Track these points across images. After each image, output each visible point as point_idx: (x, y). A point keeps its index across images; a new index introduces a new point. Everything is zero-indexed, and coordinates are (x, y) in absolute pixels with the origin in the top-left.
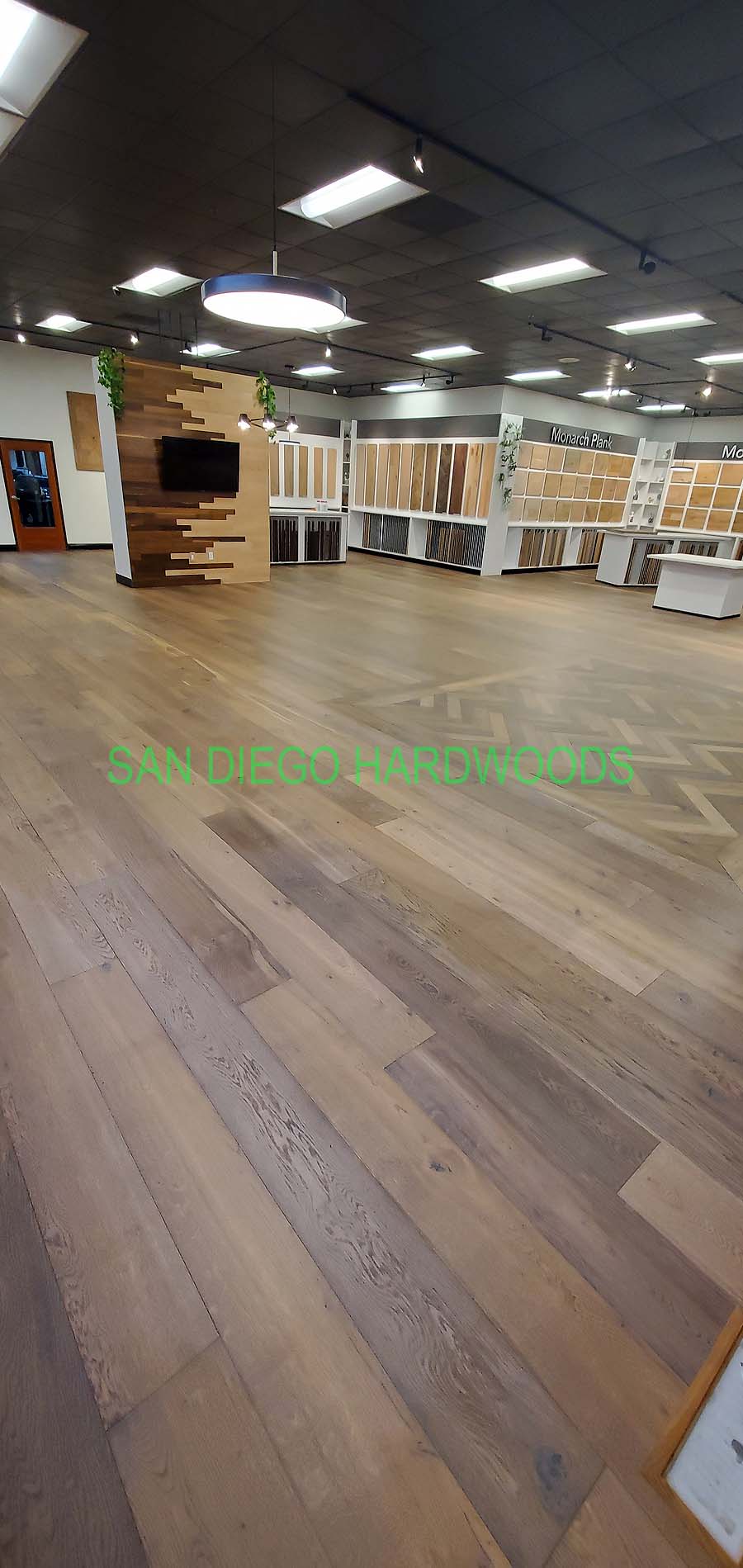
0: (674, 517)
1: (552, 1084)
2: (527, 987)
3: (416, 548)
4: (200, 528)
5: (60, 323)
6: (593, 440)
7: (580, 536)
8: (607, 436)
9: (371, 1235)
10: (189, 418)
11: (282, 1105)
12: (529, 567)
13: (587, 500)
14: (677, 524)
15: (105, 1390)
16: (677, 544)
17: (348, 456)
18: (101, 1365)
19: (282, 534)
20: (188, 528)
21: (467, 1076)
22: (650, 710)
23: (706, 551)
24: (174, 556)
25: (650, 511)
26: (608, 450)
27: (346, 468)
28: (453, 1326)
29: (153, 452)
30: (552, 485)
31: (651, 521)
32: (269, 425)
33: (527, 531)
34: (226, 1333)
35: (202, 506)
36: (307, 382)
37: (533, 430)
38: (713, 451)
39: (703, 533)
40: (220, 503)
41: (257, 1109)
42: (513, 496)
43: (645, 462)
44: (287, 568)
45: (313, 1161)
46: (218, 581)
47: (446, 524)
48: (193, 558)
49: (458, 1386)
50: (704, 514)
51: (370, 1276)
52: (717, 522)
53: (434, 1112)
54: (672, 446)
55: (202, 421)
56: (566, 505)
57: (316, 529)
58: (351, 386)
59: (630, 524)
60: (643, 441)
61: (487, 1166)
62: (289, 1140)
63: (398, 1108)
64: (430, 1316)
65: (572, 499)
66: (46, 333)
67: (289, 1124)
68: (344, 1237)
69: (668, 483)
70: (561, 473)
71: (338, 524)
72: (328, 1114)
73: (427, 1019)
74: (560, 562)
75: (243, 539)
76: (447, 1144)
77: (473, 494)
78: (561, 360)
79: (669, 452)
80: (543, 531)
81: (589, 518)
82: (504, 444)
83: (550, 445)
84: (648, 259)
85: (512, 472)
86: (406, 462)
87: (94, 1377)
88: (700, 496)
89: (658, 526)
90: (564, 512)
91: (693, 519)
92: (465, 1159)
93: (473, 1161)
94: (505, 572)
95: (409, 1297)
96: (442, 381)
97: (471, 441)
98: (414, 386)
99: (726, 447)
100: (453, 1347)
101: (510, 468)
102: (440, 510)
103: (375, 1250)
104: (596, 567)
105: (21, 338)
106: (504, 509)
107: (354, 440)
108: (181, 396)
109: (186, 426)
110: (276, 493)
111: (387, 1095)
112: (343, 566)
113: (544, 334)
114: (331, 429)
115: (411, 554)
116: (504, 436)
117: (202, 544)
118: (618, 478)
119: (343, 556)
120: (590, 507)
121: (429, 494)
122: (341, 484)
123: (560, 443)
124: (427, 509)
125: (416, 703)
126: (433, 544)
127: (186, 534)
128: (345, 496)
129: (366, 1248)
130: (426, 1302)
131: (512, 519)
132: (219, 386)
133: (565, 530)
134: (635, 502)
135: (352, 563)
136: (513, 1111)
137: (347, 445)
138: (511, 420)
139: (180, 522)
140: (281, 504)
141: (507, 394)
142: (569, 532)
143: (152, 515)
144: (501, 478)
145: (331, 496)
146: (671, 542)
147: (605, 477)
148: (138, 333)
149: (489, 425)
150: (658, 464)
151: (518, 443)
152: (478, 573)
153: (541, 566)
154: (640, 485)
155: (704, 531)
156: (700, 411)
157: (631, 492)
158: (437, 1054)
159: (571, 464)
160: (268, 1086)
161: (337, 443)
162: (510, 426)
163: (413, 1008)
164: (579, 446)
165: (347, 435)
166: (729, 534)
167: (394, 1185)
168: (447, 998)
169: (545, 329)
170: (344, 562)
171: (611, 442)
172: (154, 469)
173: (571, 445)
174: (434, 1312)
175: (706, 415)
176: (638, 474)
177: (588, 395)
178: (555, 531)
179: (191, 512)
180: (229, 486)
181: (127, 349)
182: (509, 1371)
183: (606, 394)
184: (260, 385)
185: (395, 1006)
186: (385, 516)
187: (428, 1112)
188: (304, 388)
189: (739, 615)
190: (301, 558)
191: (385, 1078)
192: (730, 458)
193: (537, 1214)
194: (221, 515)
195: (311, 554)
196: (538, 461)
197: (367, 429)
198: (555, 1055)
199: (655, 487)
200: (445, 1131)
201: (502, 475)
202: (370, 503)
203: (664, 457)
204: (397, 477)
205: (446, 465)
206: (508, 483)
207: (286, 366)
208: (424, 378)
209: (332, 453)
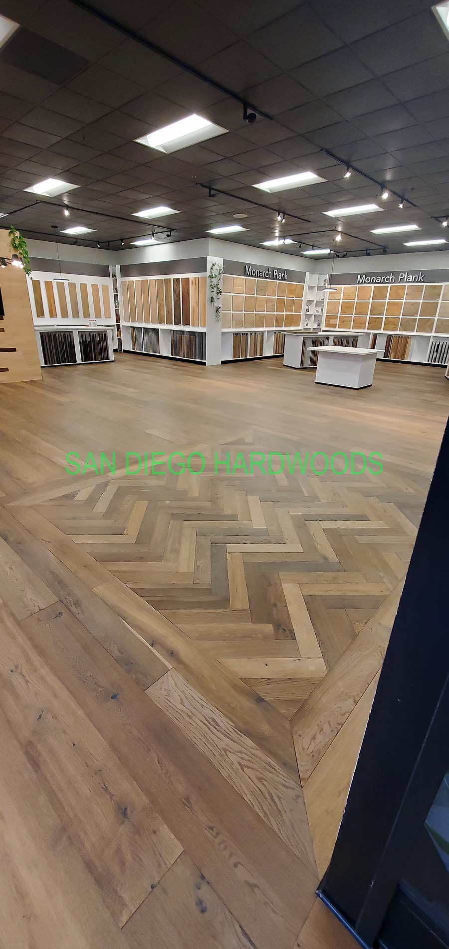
0: (332, 322)
3: (165, 350)
6: (275, 274)
7: (273, 336)
8: (284, 271)
12: (241, 358)
13: (275, 313)
14: (335, 326)
16: (331, 339)
17: (116, 289)
22: (285, 482)
23: (351, 343)
25: (318, 317)
26: (286, 280)
27: (116, 297)
30: (250, 304)
31: (319, 325)
33: (236, 335)
37: (230, 267)
38: (351, 279)
39: (349, 331)
42: (222, 312)
43: (311, 288)
44: (67, 368)
47: (182, 332)
50: (350, 319)
52: (358, 324)
54: (327, 277)
56: (262, 317)
57: (88, 339)
58: (109, 242)
59: (306, 327)
60: (308, 274)
65: (265, 313)
69: (327, 301)
70: (255, 296)
71: (105, 335)
74: (261, 353)
75: (14, 350)
77: (196, 312)
78: (235, 216)
79: (325, 281)
80: (247, 334)
81: (278, 325)
82: (211, 277)
83: (247, 277)
84: (249, 111)
85: (220, 296)
86: (153, 290)
88: (347, 307)
89: (323, 328)
90: (260, 322)
91: (344, 323)
94: (223, 362)
96: (164, 235)
97: (191, 276)
98: (152, 241)
99: (359, 276)
101: (218, 293)
102: (177, 323)
104: (283, 356)
106: (217, 321)
107: (119, 279)
112: (112, 363)
113: (210, 192)
114: (104, 272)
115: (162, 354)
116: (211, 272)
118: (294, 298)
119: (112, 356)
120: (278, 318)
121: (169, 313)
122: (114, 309)
123: (252, 276)
124: (169, 323)
126: (175, 346)
128: (118, 316)
131: (223, 327)
133: (262, 333)
134: (308, 313)
137: (115, 282)
138: (215, 260)
140: (48, 323)
141: (212, 244)
142: (266, 334)
144: (212, 300)
145: (108, 316)
146: (328, 338)
147: (286, 298)
149: (200, 265)
150: (319, 289)
151: (221, 276)
152: (204, 364)
153: (248, 357)
154: (310, 302)
155: (351, 330)
156: (340, 253)
157: (304, 307)
159: (261, 290)
161: (109, 281)
162: (214, 265)
164: (266, 278)
165: (114, 276)
166: (366, 331)
169: (210, 189)
170: (113, 361)
171: (288, 275)
173: (260, 277)
175: (344, 256)
176: (307, 295)
177: (267, 244)
178: (256, 333)
183: (276, 243)
184: (12, 236)
186: (144, 328)
189: (371, 385)
190: (79, 360)
192: (362, 283)
195: (86, 356)
196: (236, 288)
197: (126, 271)
199: (319, 303)
201: (212, 298)
202: (134, 320)
203: (323, 284)
204: (148, 302)
205: (177, 292)
206: (217, 303)
207: (52, 227)
208: (153, 234)
209: (105, 288)
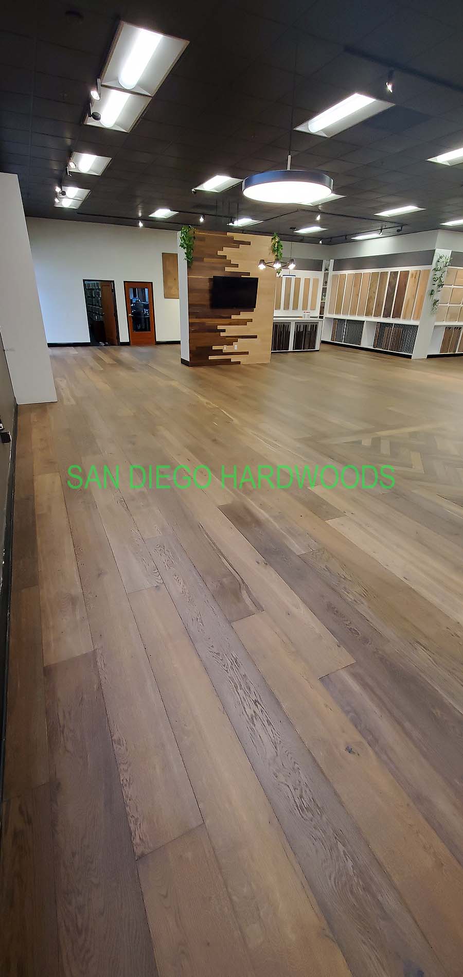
1: (438, 712)
2: (423, 641)
3: (367, 341)
4: (231, 331)
5: (162, 213)
9: (302, 783)
10: (230, 264)
11: (252, 689)
12: (448, 353)
15: (138, 837)
17: (326, 282)
18: (137, 820)
19: (280, 334)
20: (224, 331)
21: (374, 693)
24: (214, 348)
27: (324, 290)
28: (353, 860)
29: (206, 286)
32: (277, 266)
33: (448, 328)
34: (207, 822)
35: (233, 317)
36: (303, 236)
37: (459, 259)
40: (244, 315)
41: (236, 688)
42: (439, 305)
44: (280, 354)
45: (269, 728)
46: (239, 363)
47: (390, 325)
48: (225, 348)
49: (353, 900)
51: (299, 810)
53: (351, 714)
55: (237, 266)
57: (302, 330)
58: (331, 238)
61: (384, 757)
62: (255, 712)
63: (327, 706)
64: (338, 850)
66: (153, 220)
67: (256, 702)
68: (283, 781)
71: (316, 325)
72: (280, 700)
73: (351, 652)
75: (255, 337)
76: (359, 738)
77: (410, 305)
80: (460, 328)
82: (435, 270)
85: (441, 288)
86: (365, 285)
87: (132, 826)
92: (369, 749)
93: (376, 753)
94: (429, 357)
95: (324, 832)
96: (395, 230)
97: (411, 269)
98: (375, 235)
100: (352, 874)
101: (439, 286)
102: (387, 315)
103: (304, 795)
105: (141, 224)
106: (432, 314)
107: (331, 273)
108: (227, 251)
109: (228, 269)
110: (278, 308)
111: (320, 697)
112: (317, 353)
114: (317, 266)
115: (363, 345)
116: (436, 264)
117: (231, 341)
119: (317, 347)
121: (379, 305)
122: (320, 301)
124: (377, 315)
125: (359, 442)
126: (378, 339)
127: (222, 334)
128: (322, 308)
129: (298, 792)
130: (336, 838)
131: (437, 320)
132: (249, 243)
135: (324, 351)
136: (407, 725)
137: (326, 275)
138: (443, 253)
139: (220, 327)
140: (280, 314)
141: (441, 236)
143: (203, 324)
144: (432, 293)
145: (313, 309)
148: (204, 217)
149: (427, 257)
151: (446, 269)
152: (410, 357)
153: (456, 352)
158: (356, 676)
160: (245, 676)
161: (320, 275)
162: (441, 257)
163: (342, 642)
165: (327, 270)
167: (320, 755)
168: (365, 640)
170: (318, 351)
172: (207, 296)
174: (340, 846)
179: (227, 321)
180: (250, 305)
181: (197, 225)
182: (389, 901)
184: (274, 241)
185: (329, 640)
186: (347, 320)
187: (347, 713)
188: (301, 241)
190: (291, 348)
191: (319, 684)
193: (418, 798)
194: (244, 322)
195: (297, 346)
197: (340, 265)
198: (441, 692)
200: (356, 726)
201: (433, 290)
202: (338, 312)
204: (358, 295)
205: (393, 284)
206: (437, 296)
207: (291, 228)
208: (381, 230)
209: (316, 281)
